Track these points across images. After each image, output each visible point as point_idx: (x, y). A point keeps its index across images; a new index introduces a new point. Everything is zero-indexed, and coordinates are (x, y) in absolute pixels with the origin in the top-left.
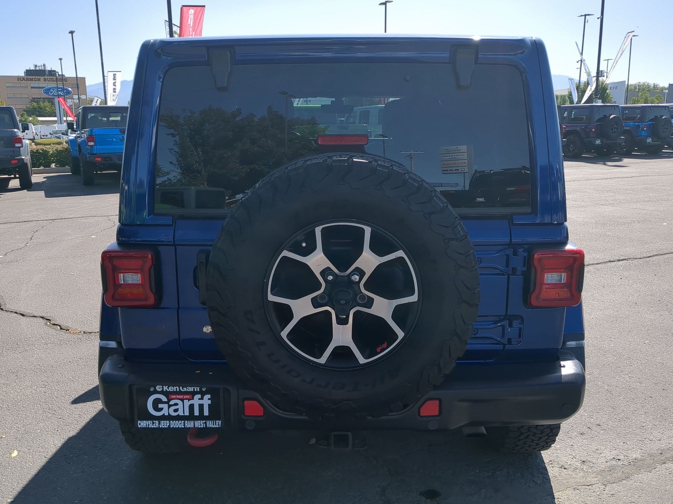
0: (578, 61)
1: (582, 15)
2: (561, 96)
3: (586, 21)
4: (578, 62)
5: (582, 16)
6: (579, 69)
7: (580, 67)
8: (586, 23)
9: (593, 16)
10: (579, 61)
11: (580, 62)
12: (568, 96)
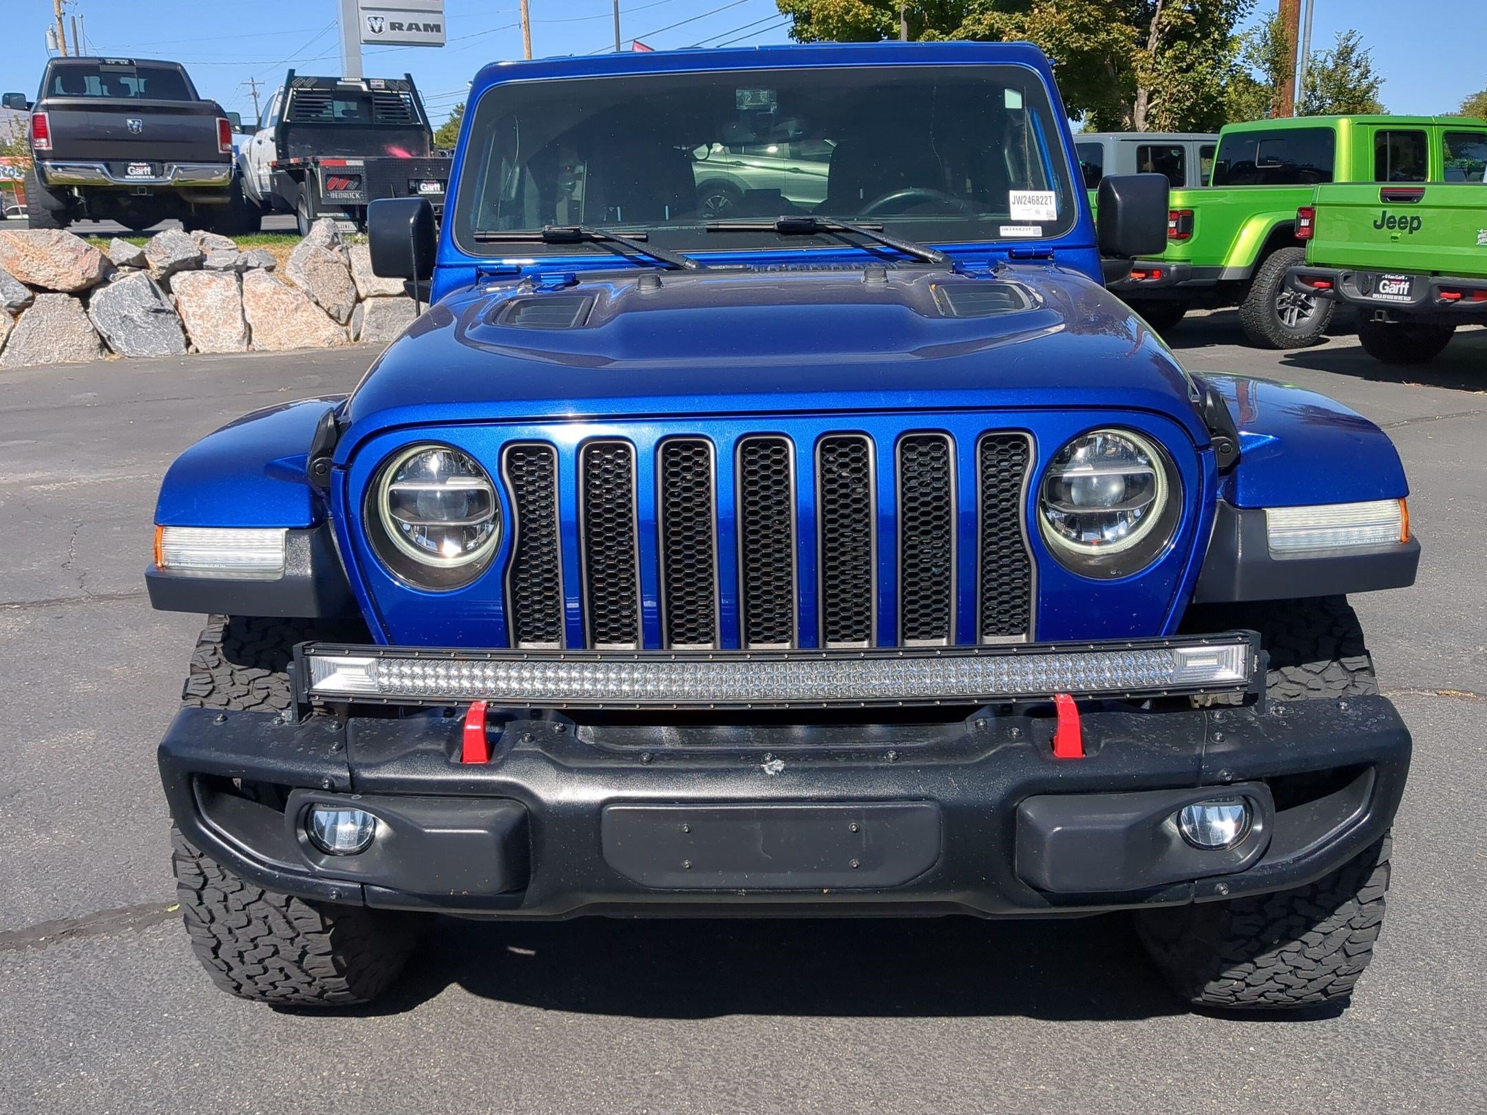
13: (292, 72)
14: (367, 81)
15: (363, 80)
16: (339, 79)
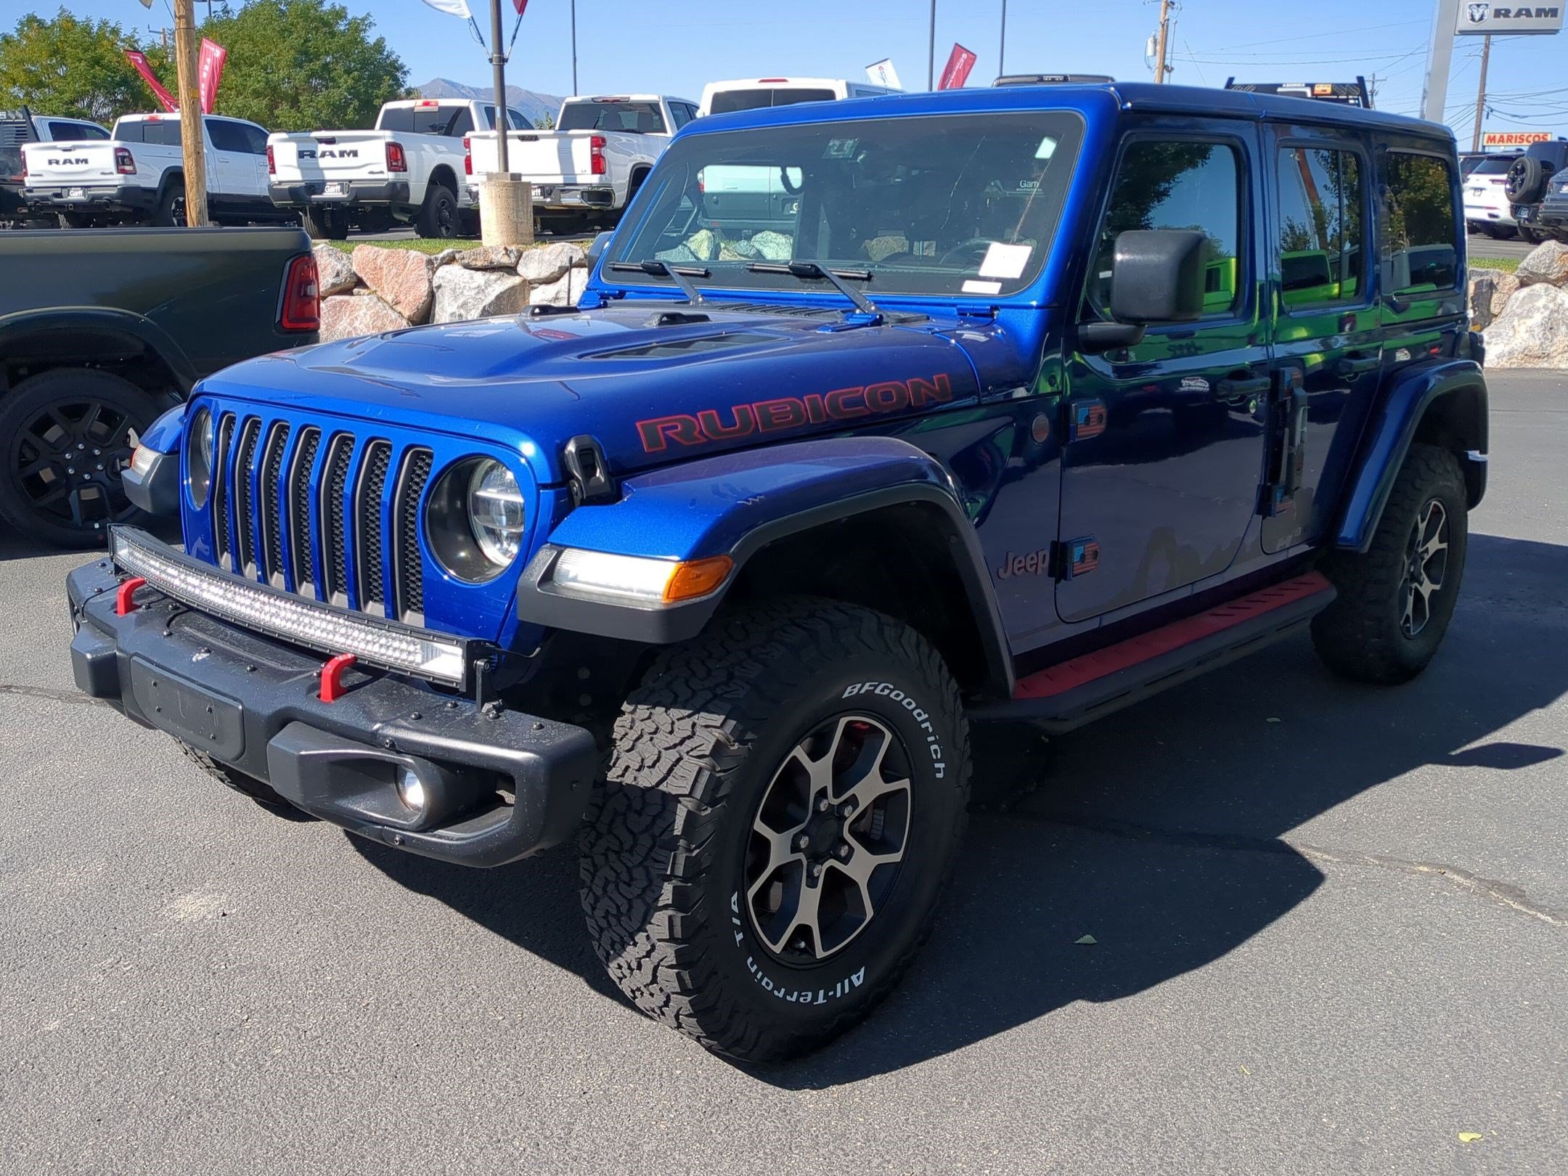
13: (1231, 80)
14: (1312, 86)
15: (1307, 85)
16: (1281, 85)
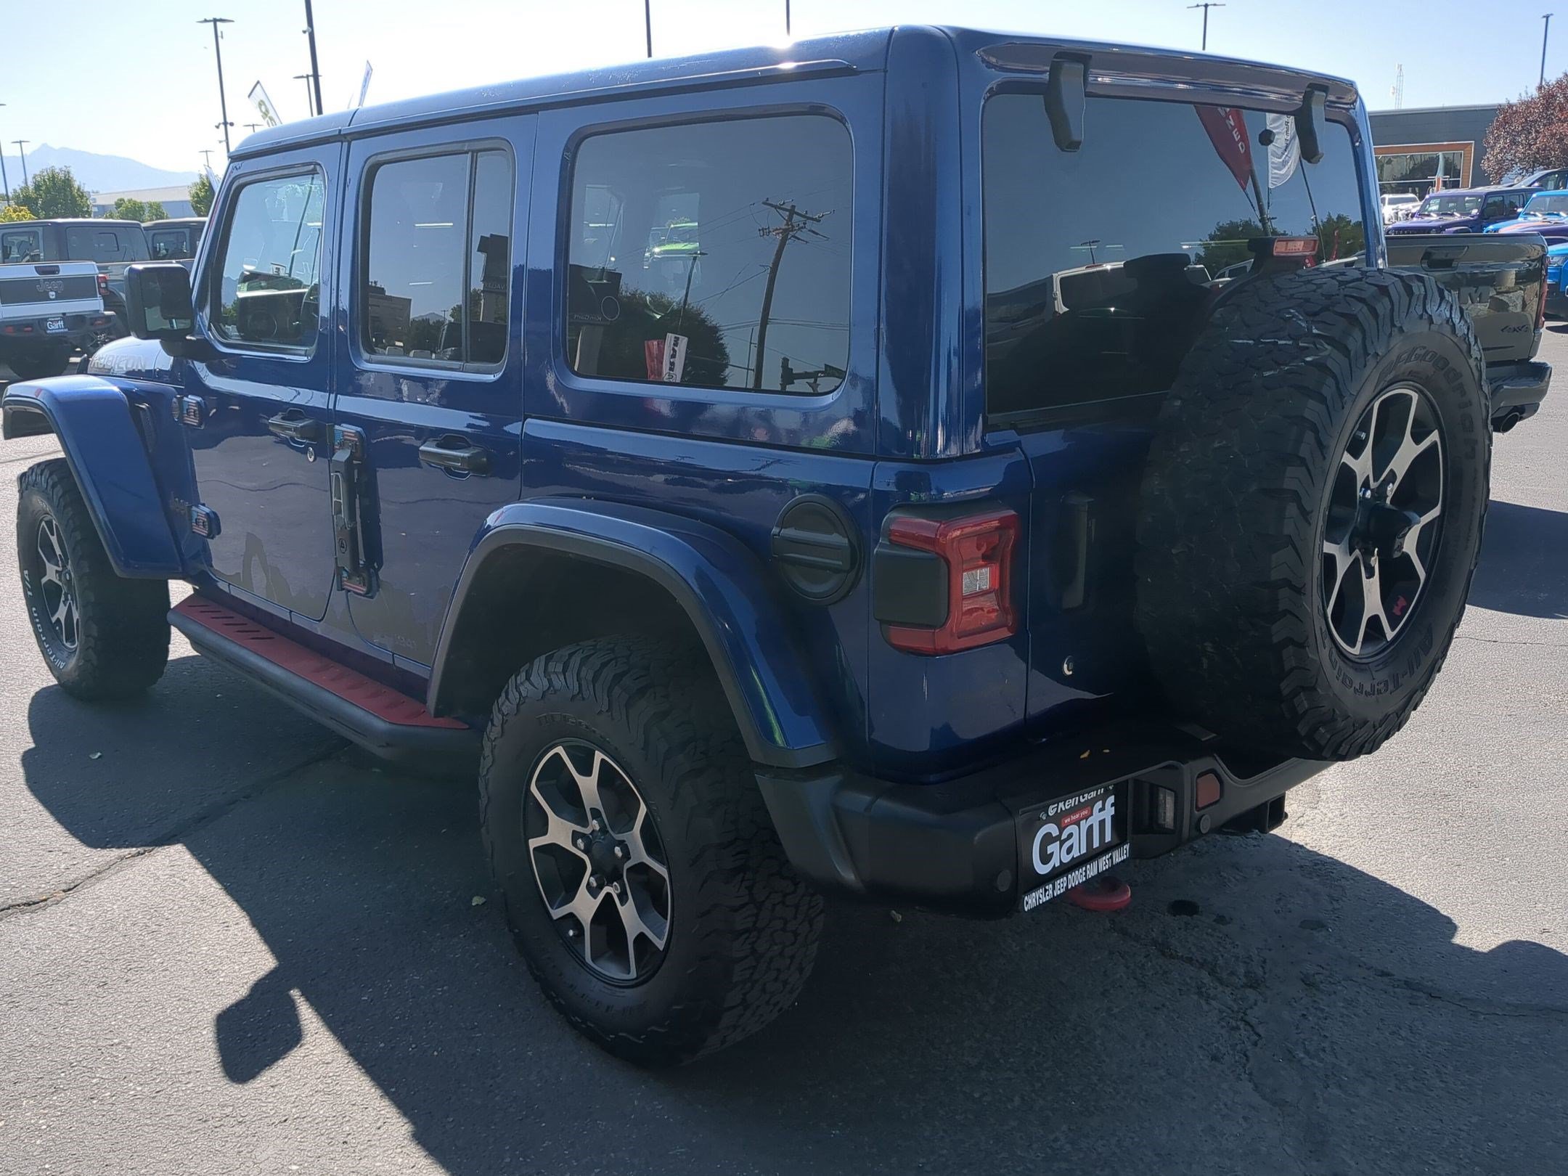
0: (217, 125)
1: (208, 19)
2: (151, 206)
3: (219, 34)
4: (217, 127)
5: (206, 21)
6: (225, 144)
7: (224, 138)
8: (220, 39)
9: (232, 23)
10: (220, 124)
11: (222, 127)
12: (193, 206)
